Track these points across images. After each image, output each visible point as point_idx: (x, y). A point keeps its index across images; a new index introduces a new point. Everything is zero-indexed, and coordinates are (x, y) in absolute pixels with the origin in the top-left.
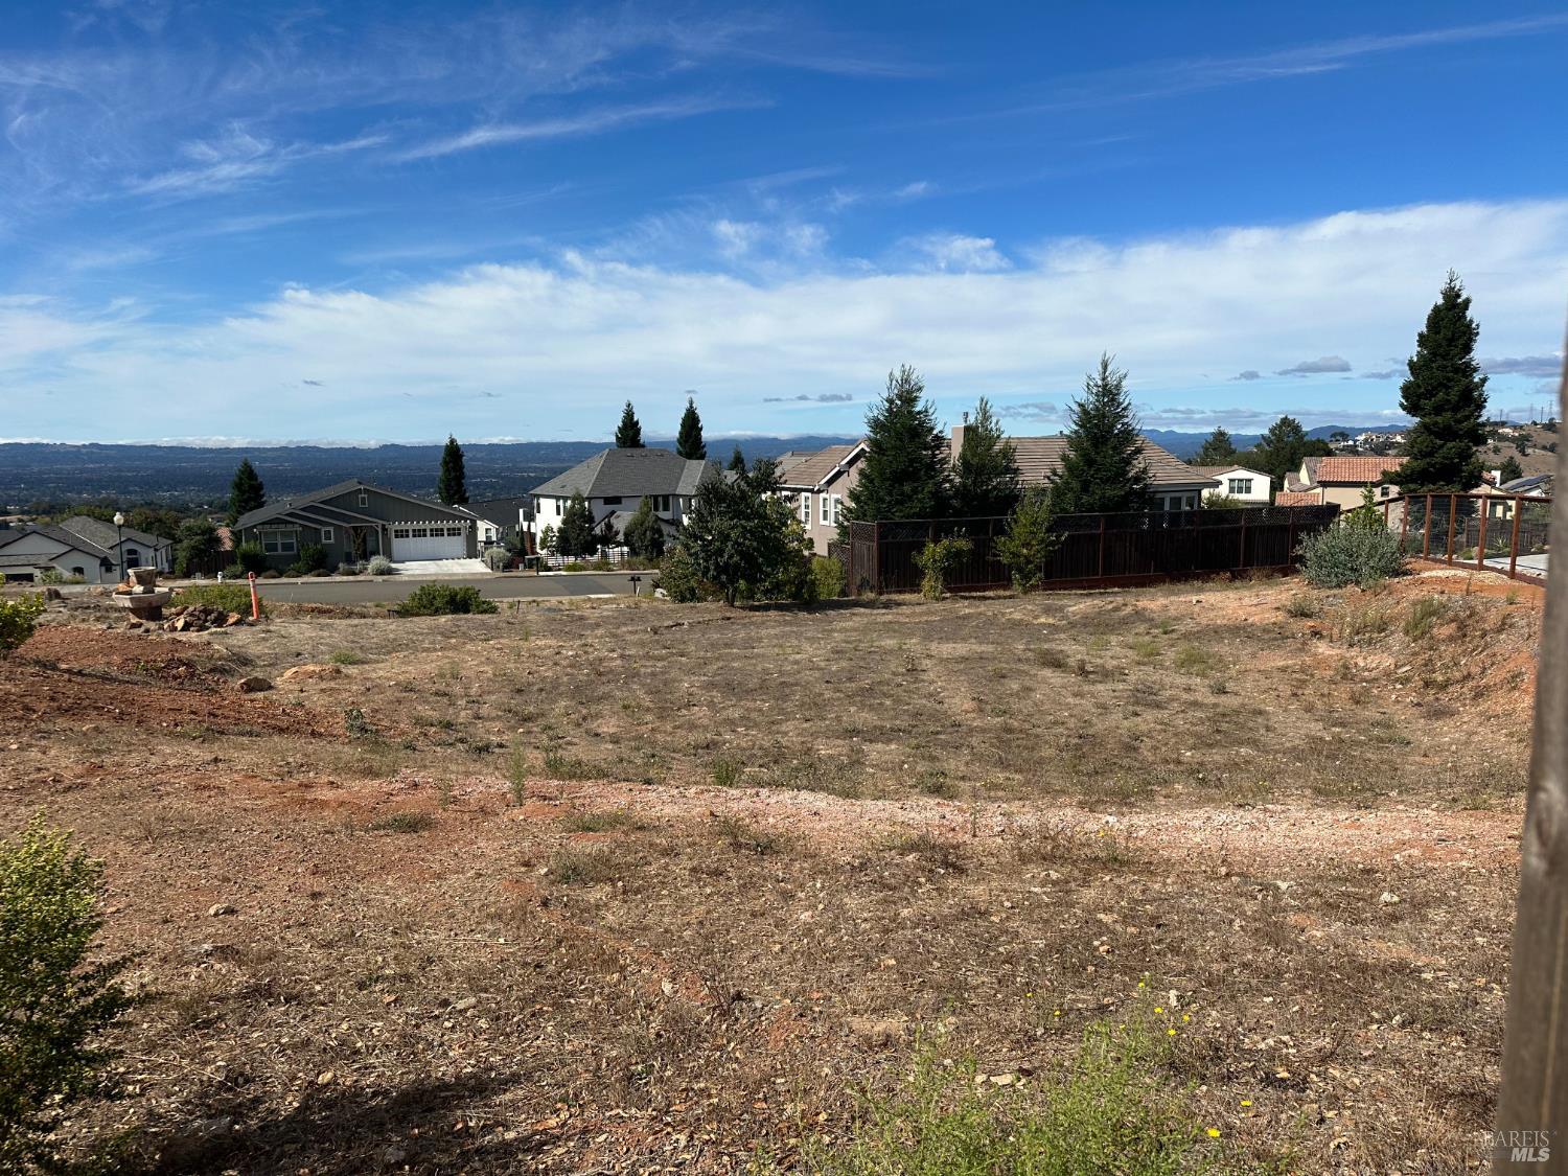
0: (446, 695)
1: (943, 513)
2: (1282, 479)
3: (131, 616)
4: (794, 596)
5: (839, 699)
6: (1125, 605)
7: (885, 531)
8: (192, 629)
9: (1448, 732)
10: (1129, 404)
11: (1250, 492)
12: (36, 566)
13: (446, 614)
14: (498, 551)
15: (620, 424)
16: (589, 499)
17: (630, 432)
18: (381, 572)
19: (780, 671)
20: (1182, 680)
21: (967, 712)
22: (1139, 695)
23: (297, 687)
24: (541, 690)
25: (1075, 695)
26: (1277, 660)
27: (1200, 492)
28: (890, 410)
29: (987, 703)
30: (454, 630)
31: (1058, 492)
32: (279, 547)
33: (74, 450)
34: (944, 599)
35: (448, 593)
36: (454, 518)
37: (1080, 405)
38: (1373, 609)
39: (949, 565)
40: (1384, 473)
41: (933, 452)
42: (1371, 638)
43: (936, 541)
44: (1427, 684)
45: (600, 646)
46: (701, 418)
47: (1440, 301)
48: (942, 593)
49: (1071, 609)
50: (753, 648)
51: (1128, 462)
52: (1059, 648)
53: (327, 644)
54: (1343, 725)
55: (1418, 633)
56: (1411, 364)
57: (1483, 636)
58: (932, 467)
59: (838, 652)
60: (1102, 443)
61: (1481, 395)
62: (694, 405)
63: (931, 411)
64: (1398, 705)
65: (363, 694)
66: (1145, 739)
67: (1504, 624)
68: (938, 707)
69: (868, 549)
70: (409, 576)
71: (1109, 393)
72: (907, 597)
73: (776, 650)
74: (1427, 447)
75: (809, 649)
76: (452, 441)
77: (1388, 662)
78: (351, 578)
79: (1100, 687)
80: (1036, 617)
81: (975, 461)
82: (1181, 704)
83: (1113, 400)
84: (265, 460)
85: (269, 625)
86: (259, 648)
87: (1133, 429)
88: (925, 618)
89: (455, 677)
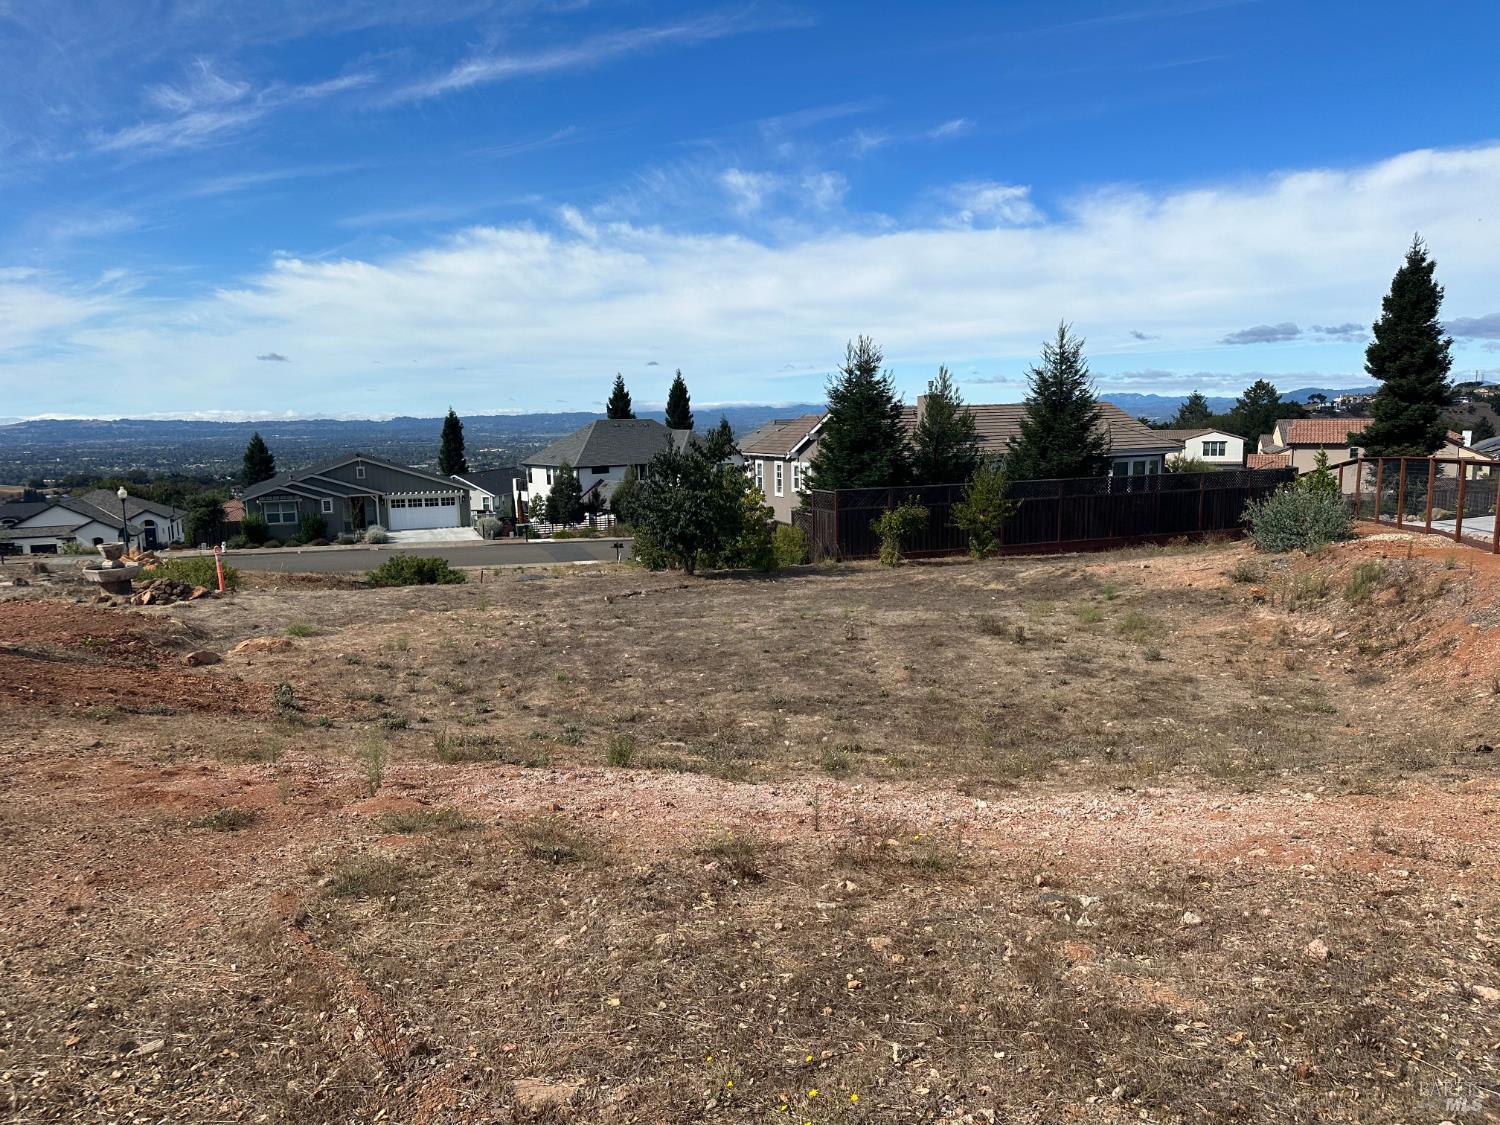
0: (388, 667)
1: (900, 480)
2: (1256, 441)
3: (102, 590)
4: (753, 563)
5: (775, 669)
6: (1074, 571)
7: (844, 500)
8: (157, 602)
9: (1376, 700)
10: (1087, 371)
11: (1223, 454)
12: (58, 537)
13: (411, 584)
14: (491, 520)
15: (612, 396)
16: (578, 468)
17: (620, 402)
18: (377, 541)
19: (722, 641)
20: (1118, 647)
21: (898, 681)
22: (1073, 663)
23: (246, 660)
24: (484, 661)
25: (1009, 663)
26: (1216, 625)
27: (1163, 456)
28: (849, 381)
29: (919, 672)
30: (414, 600)
31: (1016, 459)
32: (281, 518)
33: (106, 425)
34: (903, 564)
35: (415, 564)
36: (448, 488)
37: (1039, 373)
38: (1318, 573)
39: (905, 532)
40: (1350, 435)
41: (893, 421)
42: (1312, 603)
43: (893, 509)
44: (1363, 650)
45: (554, 615)
46: (688, 389)
47: (1405, 265)
48: (898, 560)
49: (1021, 575)
50: (702, 617)
51: (1085, 427)
52: (1003, 614)
53: (286, 616)
54: (1271, 693)
55: (1357, 598)
56: (1377, 328)
57: (1421, 601)
58: (891, 437)
59: (784, 621)
60: (1061, 411)
61: (1446, 357)
62: (682, 377)
63: (889, 380)
64: (1330, 673)
65: (308, 667)
66: (1068, 708)
67: (1442, 589)
68: (870, 677)
69: (829, 516)
70: (405, 544)
71: (1066, 361)
72: (866, 563)
73: (724, 619)
74: (1392, 409)
75: (755, 616)
76: (452, 414)
77: (1326, 627)
78: (349, 547)
79: (1035, 654)
80: (987, 583)
81: (936, 429)
82: (1111, 673)
83: (1071, 367)
84: (284, 433)
85: (233, 597)
86: (219, 621)
87: (1091, 396)
88: (878, 585)
89: (403, 648)
